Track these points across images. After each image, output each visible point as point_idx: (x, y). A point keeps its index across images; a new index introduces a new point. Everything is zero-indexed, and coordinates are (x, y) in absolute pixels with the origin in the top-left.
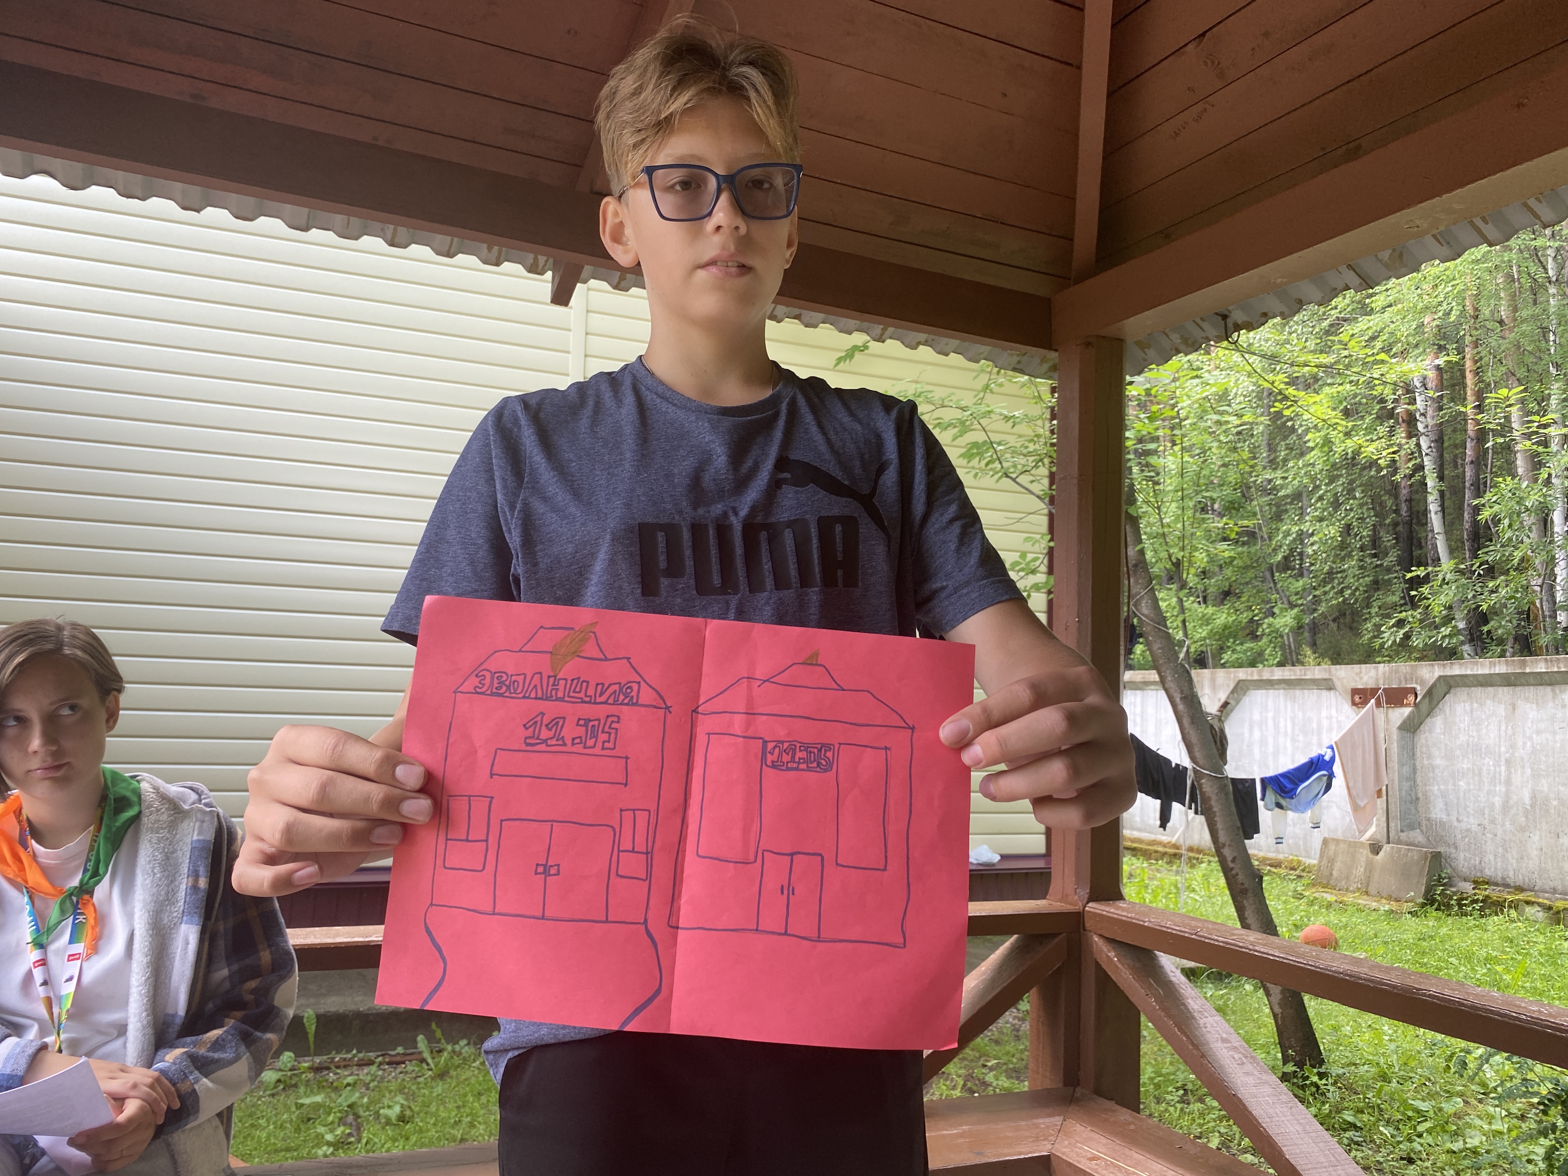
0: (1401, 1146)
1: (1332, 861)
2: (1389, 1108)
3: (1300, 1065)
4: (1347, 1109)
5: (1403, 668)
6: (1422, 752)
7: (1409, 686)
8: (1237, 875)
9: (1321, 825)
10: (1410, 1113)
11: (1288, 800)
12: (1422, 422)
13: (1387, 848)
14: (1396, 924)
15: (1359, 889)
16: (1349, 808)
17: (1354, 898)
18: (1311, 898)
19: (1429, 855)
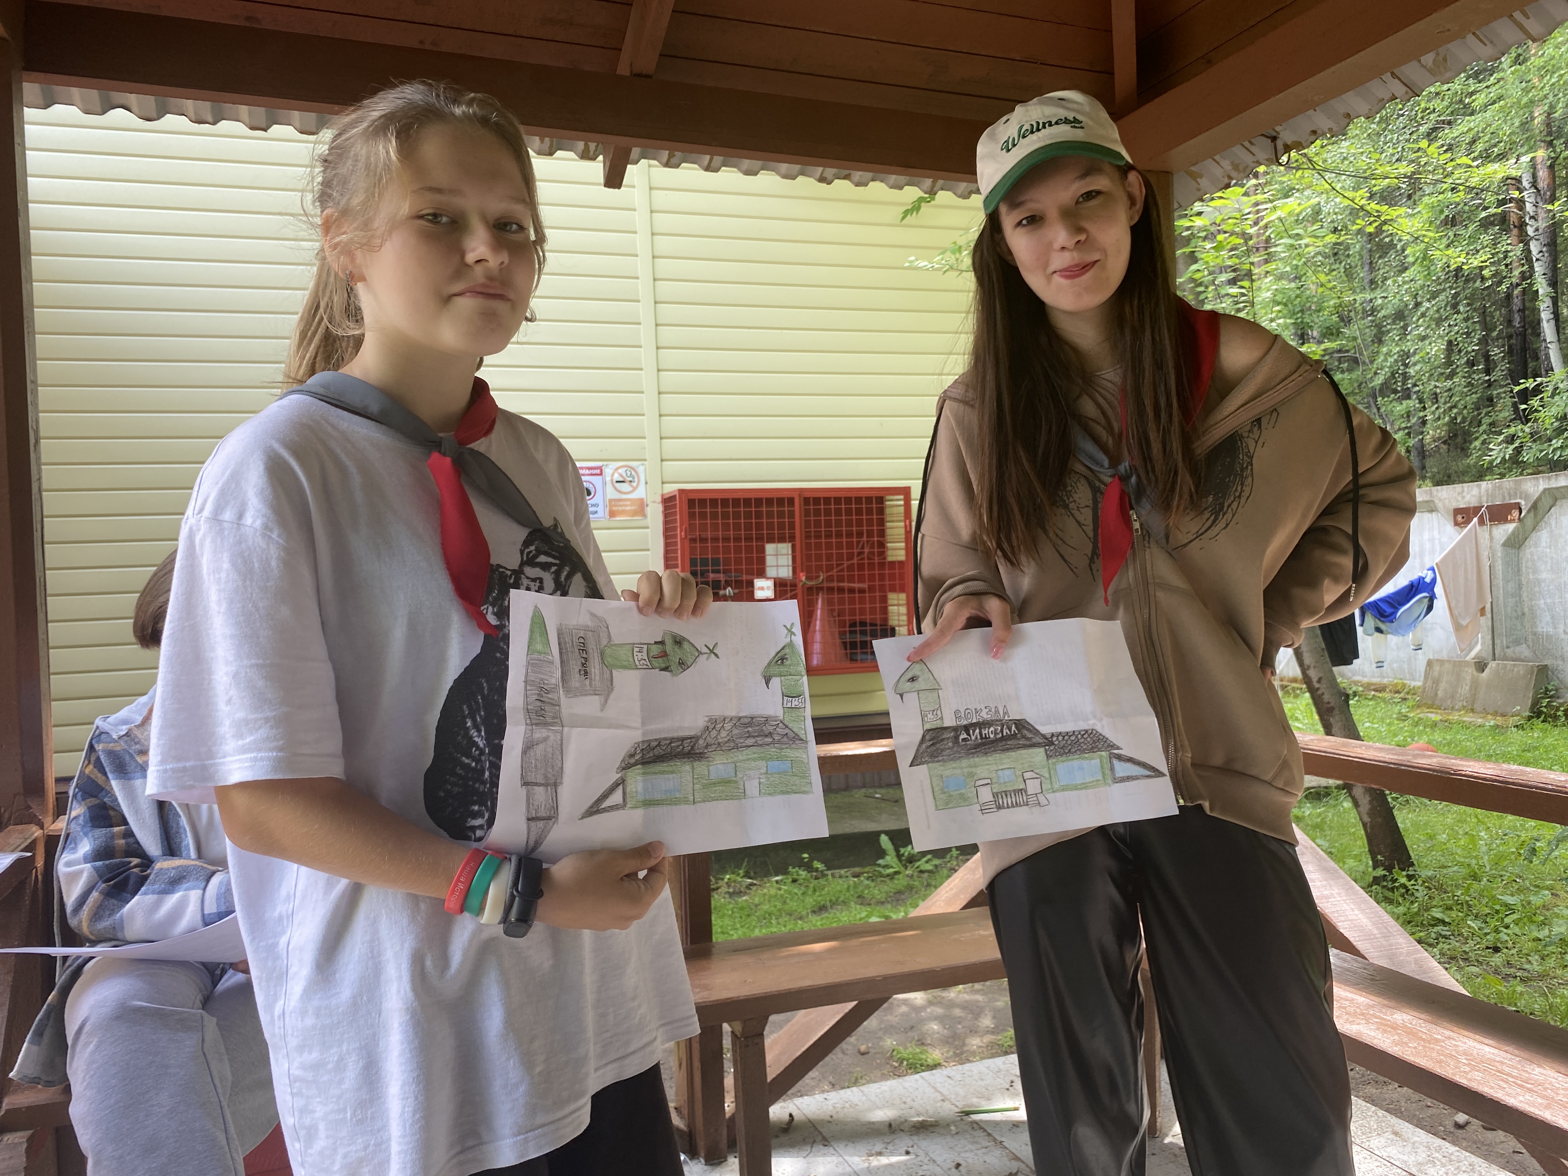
0: (1488, 937)
1: (1437, 682)
2: (1477, 903)
3: (1390, 869)
4: (1435, 906)
5: (1507, 483)
6: (1527, 567)
7: (1513, 501)
8: (1323, 694)
9: (1423, 646)
10: (1498, 907)
11: (1388, 624)
12: (1532, 226)
13: (1492, 665)
14: (1501, 738)
15: (1464, 707)
16: (1450, 628)
17: (1460, 716)
18: (1416, 719)
19: (1536, 669)
